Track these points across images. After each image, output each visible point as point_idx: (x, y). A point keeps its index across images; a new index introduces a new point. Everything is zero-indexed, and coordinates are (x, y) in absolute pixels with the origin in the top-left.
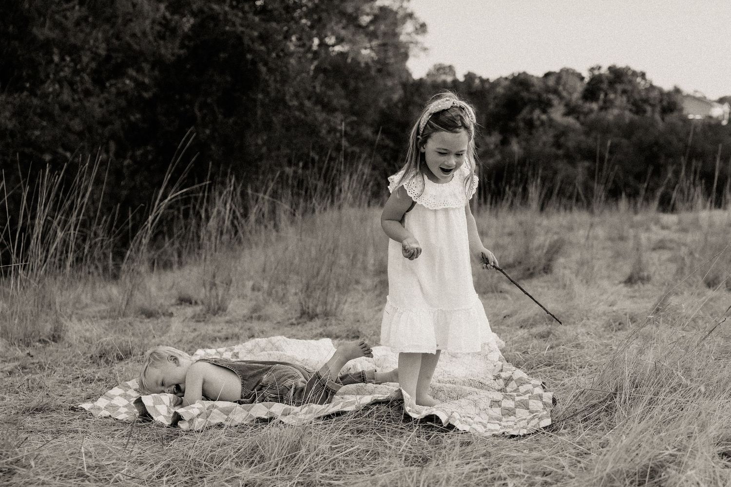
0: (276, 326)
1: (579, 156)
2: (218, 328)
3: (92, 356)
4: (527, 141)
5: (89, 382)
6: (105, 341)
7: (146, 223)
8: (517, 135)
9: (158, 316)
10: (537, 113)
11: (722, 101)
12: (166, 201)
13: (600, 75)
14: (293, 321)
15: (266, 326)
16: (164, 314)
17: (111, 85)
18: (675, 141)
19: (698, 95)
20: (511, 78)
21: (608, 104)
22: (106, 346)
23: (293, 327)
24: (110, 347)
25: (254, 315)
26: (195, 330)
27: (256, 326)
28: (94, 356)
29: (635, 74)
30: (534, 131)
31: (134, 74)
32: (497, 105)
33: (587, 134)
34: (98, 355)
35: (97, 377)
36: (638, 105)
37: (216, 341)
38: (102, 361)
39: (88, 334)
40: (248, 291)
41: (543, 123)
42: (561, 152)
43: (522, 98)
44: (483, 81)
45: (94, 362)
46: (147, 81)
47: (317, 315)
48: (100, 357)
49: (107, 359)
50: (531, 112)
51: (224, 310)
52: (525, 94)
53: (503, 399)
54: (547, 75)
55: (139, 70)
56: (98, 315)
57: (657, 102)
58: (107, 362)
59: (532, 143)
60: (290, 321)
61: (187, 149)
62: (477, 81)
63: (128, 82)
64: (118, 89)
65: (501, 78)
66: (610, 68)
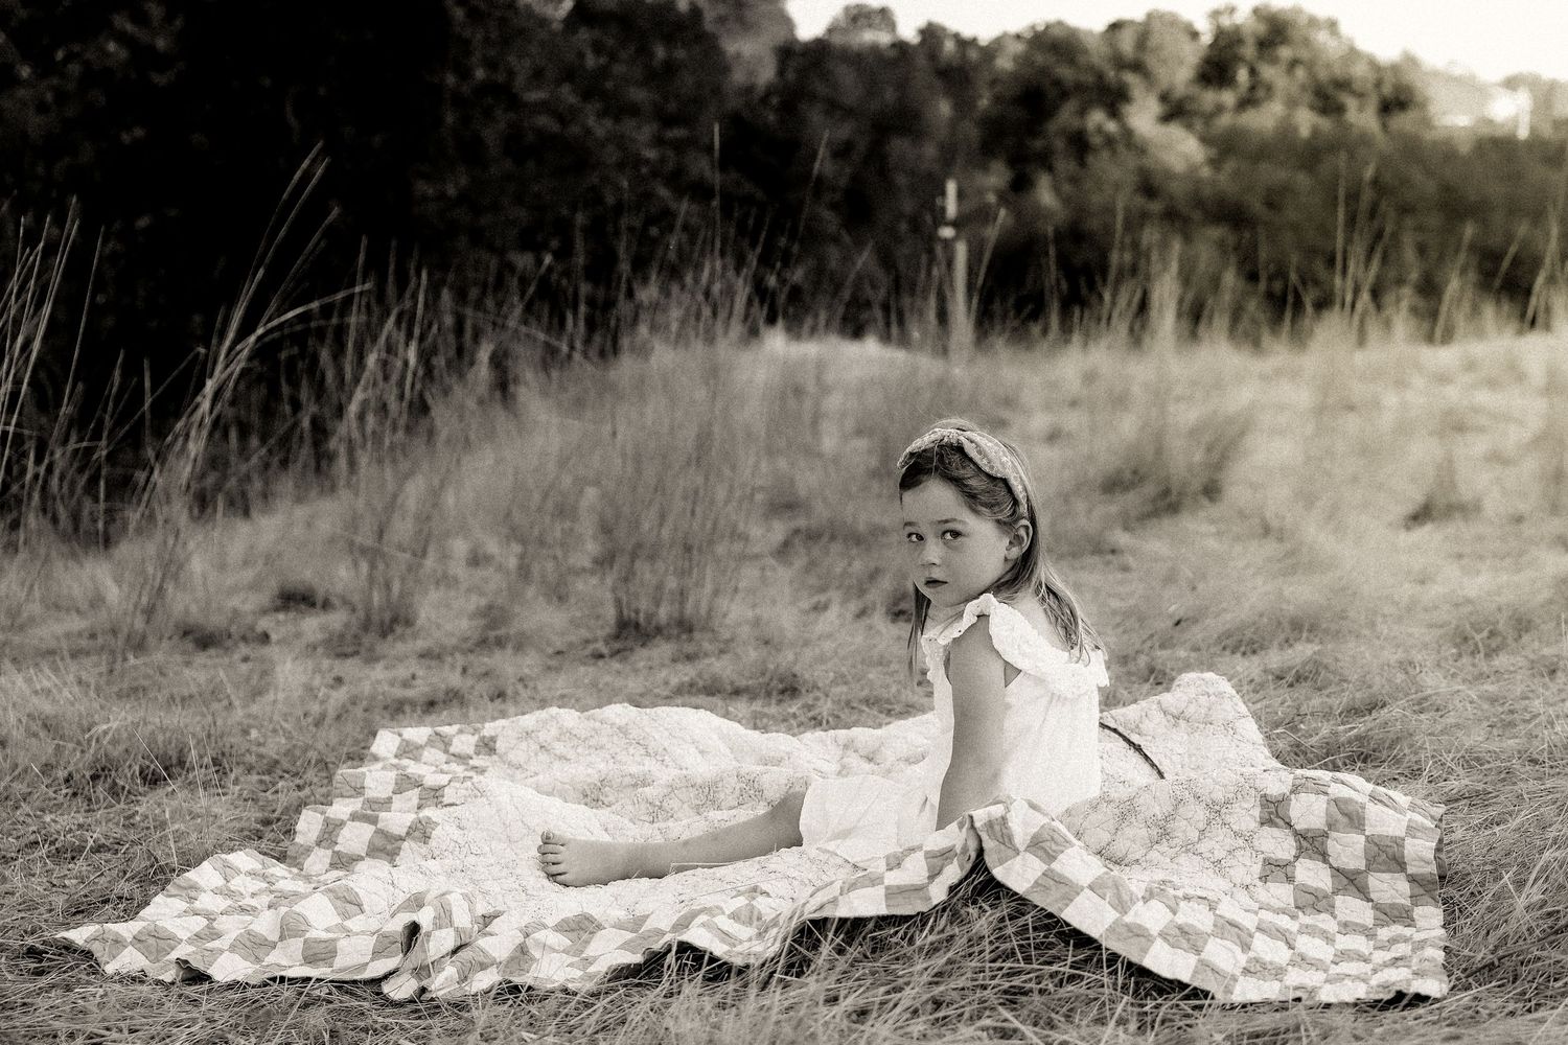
0: (553, 663)
1: (1197, 215)
2: (402, 672)
3: (70, 775)
4: (1074, 180)
5: (69, 855)
6: (105, 733)
7: (199, 399)
8: (1050, 169)
9: (229, 643)
10: (1097, 118)
11: (1511, 84)
12: (252, 339)
13: (1237, 30)
14: (601, 647)
15: (530, 662)
16: (244, 638)
17: (69, 58)
18: (1417, 176)
19: (1457, 71)
20: (1028, 35)
21: (1261, 93)
22: (110, 747)
23: (601, 663)
24: (121, 748)
25: (492, 634)
26: (339, 680)
27: (506, 664)
28: (77, 777)
29: (1313, 22)
30: (1090, 159)
31: (129, 27)
32: (997, 99)
33: (1215, 163)
34: (88, 775)
35: (91, 842)
36: (1328, 96)
37: (403, 712)
38: (101, 790)
39: (48, 708)
40: (458, 569)
41: (1110, 142)
42: (1156, 207)
43: (1057, 83)
44: (964, 44)
45: (75, 794)
46: (161, 43)
47: (659, 630)
48: (95, 778)
49: (115, 784)
50: (1082, 112)
51: (409, 623)
52: (1066, 73)
53: (1297, 857)
54: (1116, 27)
55: (141, 18)
56: (64, 645)
57: (1369, 86)
58: (114, 791)
59: (1088, 185)
60: (591, 647)
61: (306, 202)
62: (949, 46)
63: (112, 47)
64: (87, 64)
65: (1005, 35)
66: (1256, 11)
